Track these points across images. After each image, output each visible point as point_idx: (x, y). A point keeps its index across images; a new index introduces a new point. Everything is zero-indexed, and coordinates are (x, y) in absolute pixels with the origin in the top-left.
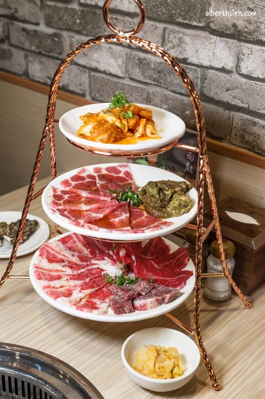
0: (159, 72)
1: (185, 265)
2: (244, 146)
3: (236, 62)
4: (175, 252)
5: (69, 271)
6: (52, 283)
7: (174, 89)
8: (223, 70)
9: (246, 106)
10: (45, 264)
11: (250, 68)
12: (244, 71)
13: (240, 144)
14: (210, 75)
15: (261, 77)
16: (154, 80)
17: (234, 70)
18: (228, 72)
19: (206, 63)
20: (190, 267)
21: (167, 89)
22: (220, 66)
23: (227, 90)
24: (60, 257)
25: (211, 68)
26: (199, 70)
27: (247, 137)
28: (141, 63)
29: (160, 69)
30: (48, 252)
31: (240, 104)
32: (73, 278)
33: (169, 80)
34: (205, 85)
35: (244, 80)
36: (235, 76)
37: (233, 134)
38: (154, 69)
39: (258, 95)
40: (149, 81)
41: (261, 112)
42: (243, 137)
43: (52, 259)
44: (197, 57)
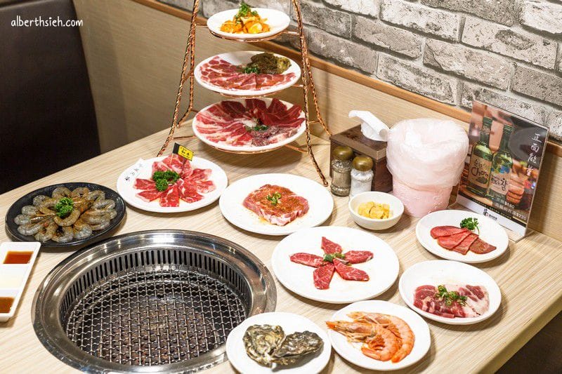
0: (318, 16)
1: (299, 115)
2: (387, 80)
3: (379, 11)
4: (290, 109)
5: (220, 128)
6: (211, 135)
7: (331, 31)
8: (369, 16)
9: (388, 47)
10: (203, 125)
11: (390, 16)
12: (385, 18)
13: (385, 79)
14: (359, 20)
15: (399, 24)
16: (314, 22)
17: (378, 17)
18: (374, 18)
19: (356, 11)
20: (302, 115)
21: (325, 30)
22: (367, 14)
23: (373, 33)
24: (211, 120)
25: (360, 14)
26: (350, 15)
27: (389, 72)
28: (303, 7)
29: (318, 13)
30: (202, 118)
31: (383, 45)
32: (223, 131)
33: (326, 23)
34: (356, 28)
35: (386, 26)
36: (379, 21)
37: (379, 71)
38: (314, 13)
39: (397, 38)
40: (310, 24)
41: (400, 52)
42: (386, 72)
43: (206, 122)
44: (349, 5)
